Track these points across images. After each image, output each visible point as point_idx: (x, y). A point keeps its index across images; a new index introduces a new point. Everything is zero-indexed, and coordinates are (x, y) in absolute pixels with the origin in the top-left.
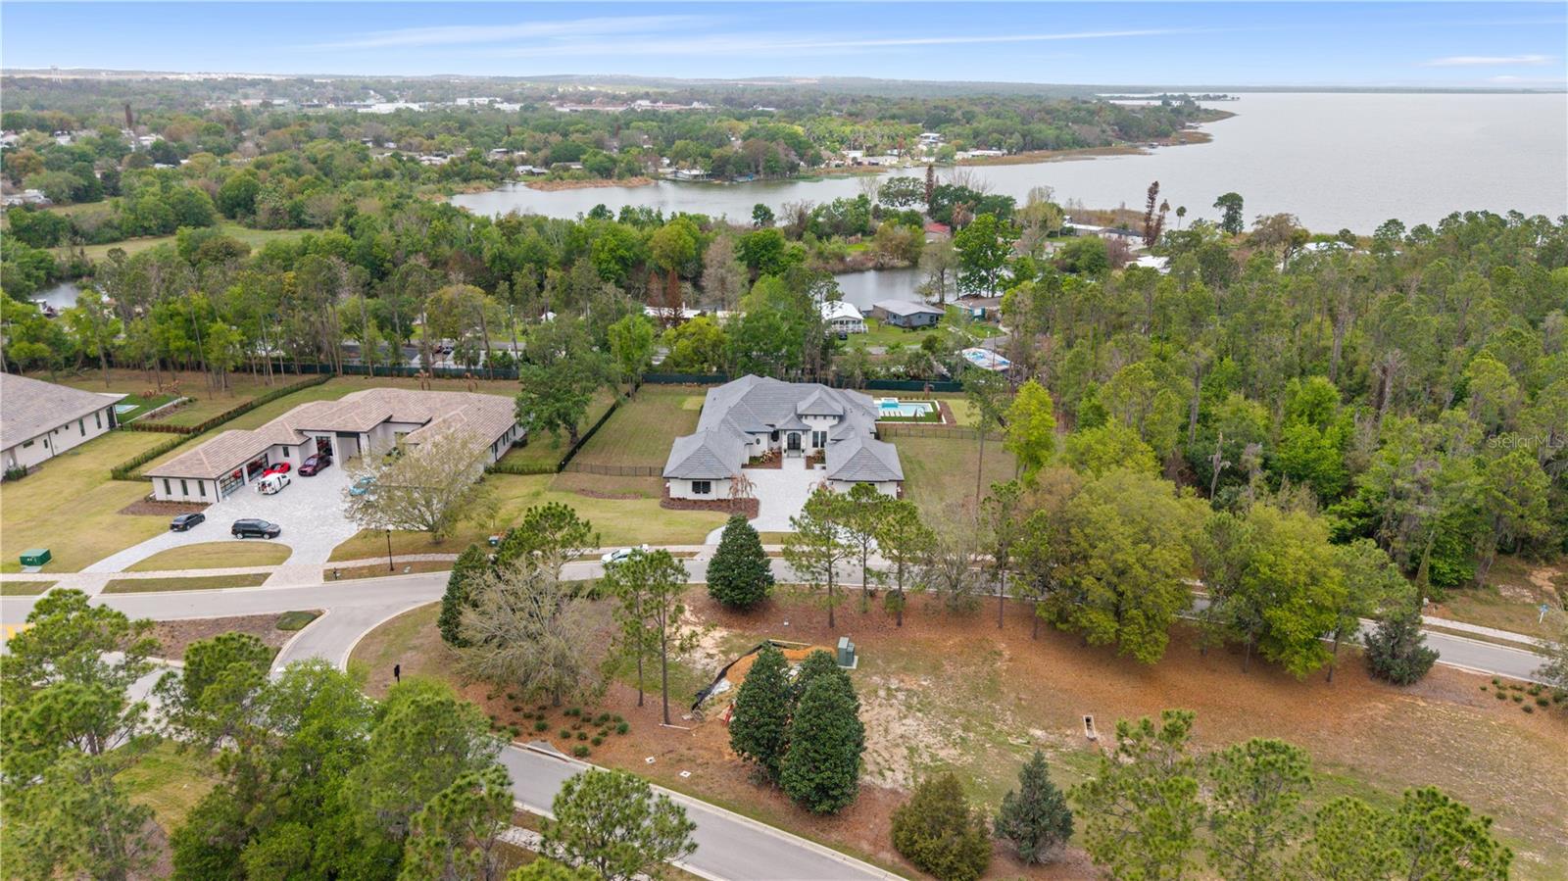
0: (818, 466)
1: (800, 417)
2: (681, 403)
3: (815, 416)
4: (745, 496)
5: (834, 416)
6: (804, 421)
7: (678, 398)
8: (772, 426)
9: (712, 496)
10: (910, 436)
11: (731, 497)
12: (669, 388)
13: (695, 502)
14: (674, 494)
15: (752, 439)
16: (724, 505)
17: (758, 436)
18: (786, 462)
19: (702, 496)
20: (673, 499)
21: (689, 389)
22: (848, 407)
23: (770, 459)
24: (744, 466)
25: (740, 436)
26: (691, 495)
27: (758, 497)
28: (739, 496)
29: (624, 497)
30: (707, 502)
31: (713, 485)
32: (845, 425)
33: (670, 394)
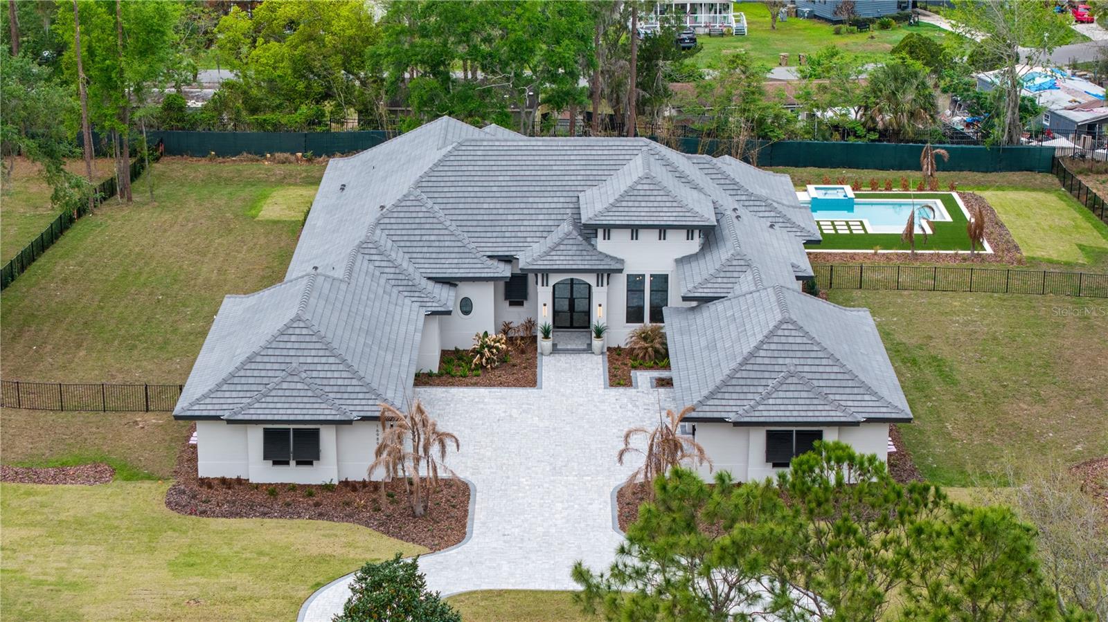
0: (643, 377)
1: (589, 231)
2: (254, 203)
3: (635, 230)
4: (424, 472)
5: (690, 230)
6: (601, 244)
7: (246, 193)
8: (508, 260)
9: (324, 472)
10: (898, 287)
11: (380, 475)
12: (228, 167)
13: (273, 491)
14: (208, 467)
15: (447, 297)
16: (360, 500)
17: (466, 290)
18: (550, 367)
19: (292, 474)
20: (206, 483)
21: (280, 170)
22: (728, 203)
23: (503, 359)
24: (422, 379)
25: (411, 288)
26: (261, 472)
27: (463, 475)
28: (408, 470)
29: (61, 475)
30: (308, 491)
31: (328, 438)
32: (722, 254)
33: (228, 181)
